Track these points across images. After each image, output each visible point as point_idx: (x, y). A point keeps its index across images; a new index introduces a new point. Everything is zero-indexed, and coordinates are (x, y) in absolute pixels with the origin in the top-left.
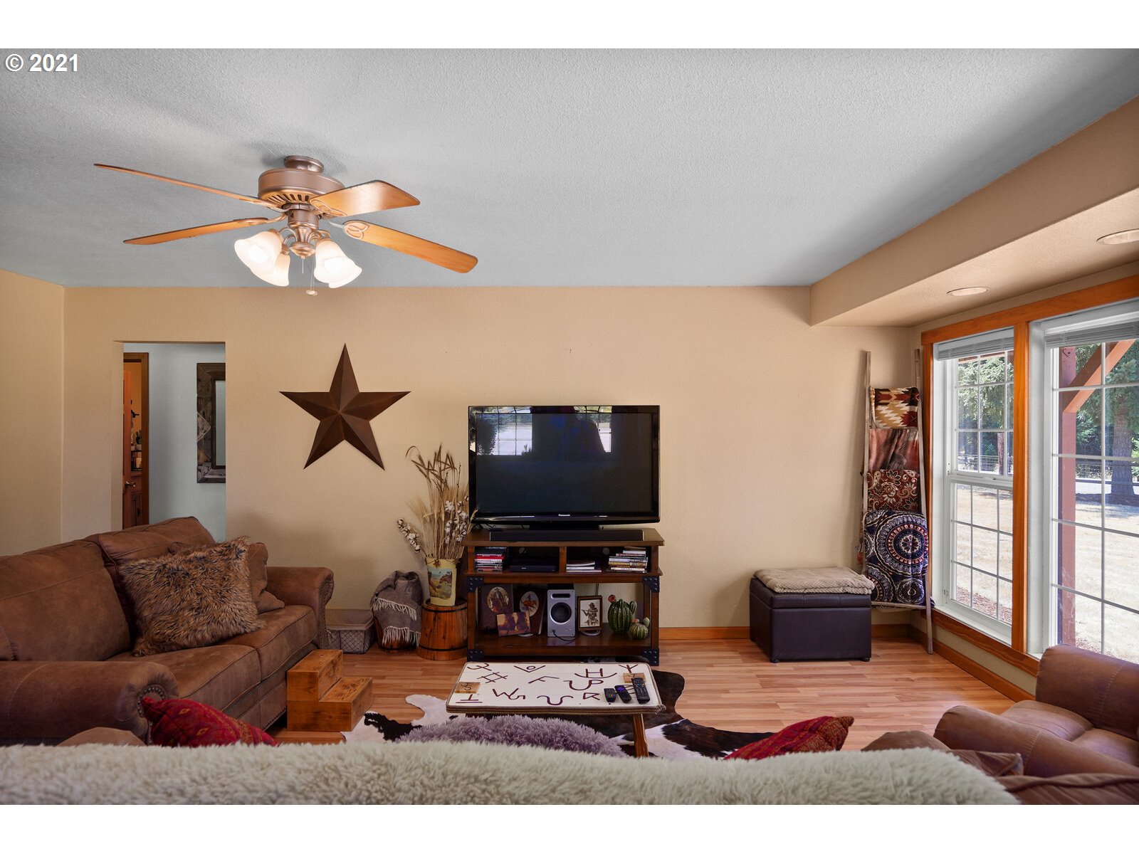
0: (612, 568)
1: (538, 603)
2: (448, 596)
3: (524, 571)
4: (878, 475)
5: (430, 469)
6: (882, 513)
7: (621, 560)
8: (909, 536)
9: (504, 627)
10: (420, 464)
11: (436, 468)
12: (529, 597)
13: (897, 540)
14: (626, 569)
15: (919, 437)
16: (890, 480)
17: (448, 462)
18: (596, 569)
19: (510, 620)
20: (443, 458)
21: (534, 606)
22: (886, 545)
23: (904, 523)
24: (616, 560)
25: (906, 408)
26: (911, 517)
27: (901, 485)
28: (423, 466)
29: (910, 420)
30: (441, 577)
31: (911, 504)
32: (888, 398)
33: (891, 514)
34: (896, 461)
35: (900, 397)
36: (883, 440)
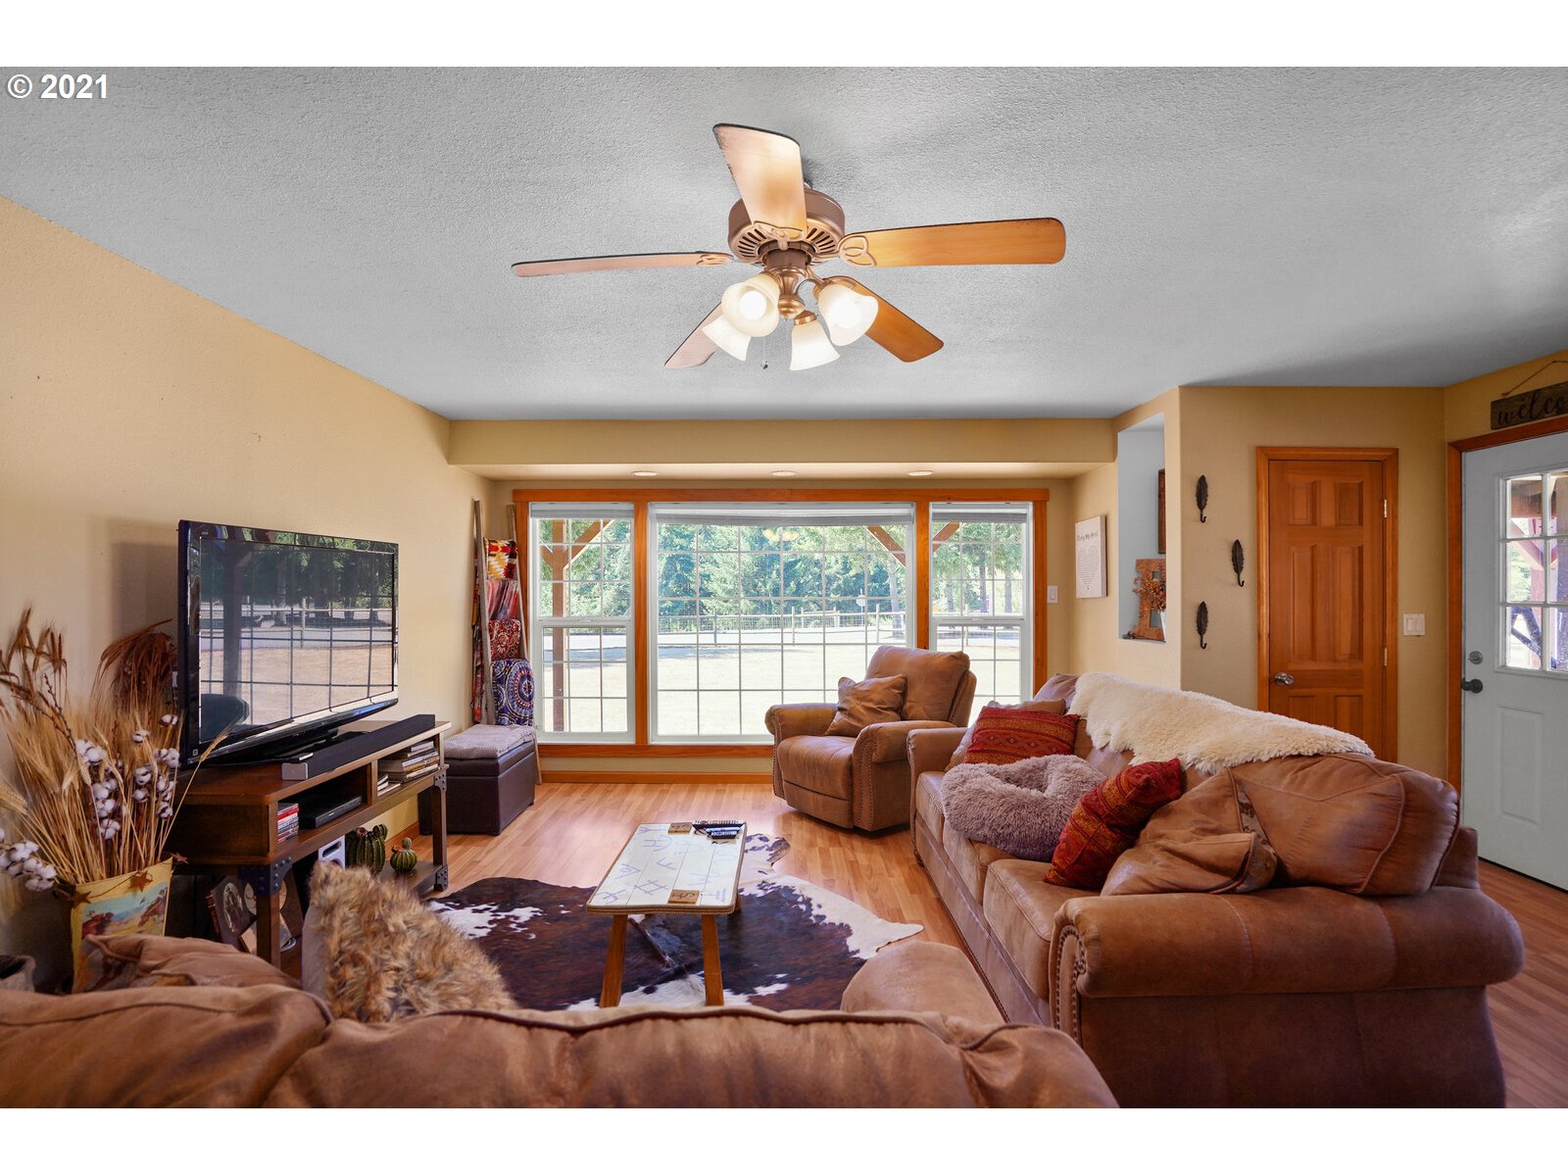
0: (408, 776)
6: (503, 663)
8: (526, 681)
13: (519, 687)
14: (422, 771)
15: (519, 589)
16: (505, 631)
18: (391, 784)
22: (513, 693)
23: (520, 670)
25: (506, 559)
26: (521, 663)
27: (511, 633)
29: (510, 571)
30: (145, 909)
31: (516, 651)
32: (496, 549)
33: (509, 663)
34: (503, 611)
35: (504, 549)
36: (496, 592)
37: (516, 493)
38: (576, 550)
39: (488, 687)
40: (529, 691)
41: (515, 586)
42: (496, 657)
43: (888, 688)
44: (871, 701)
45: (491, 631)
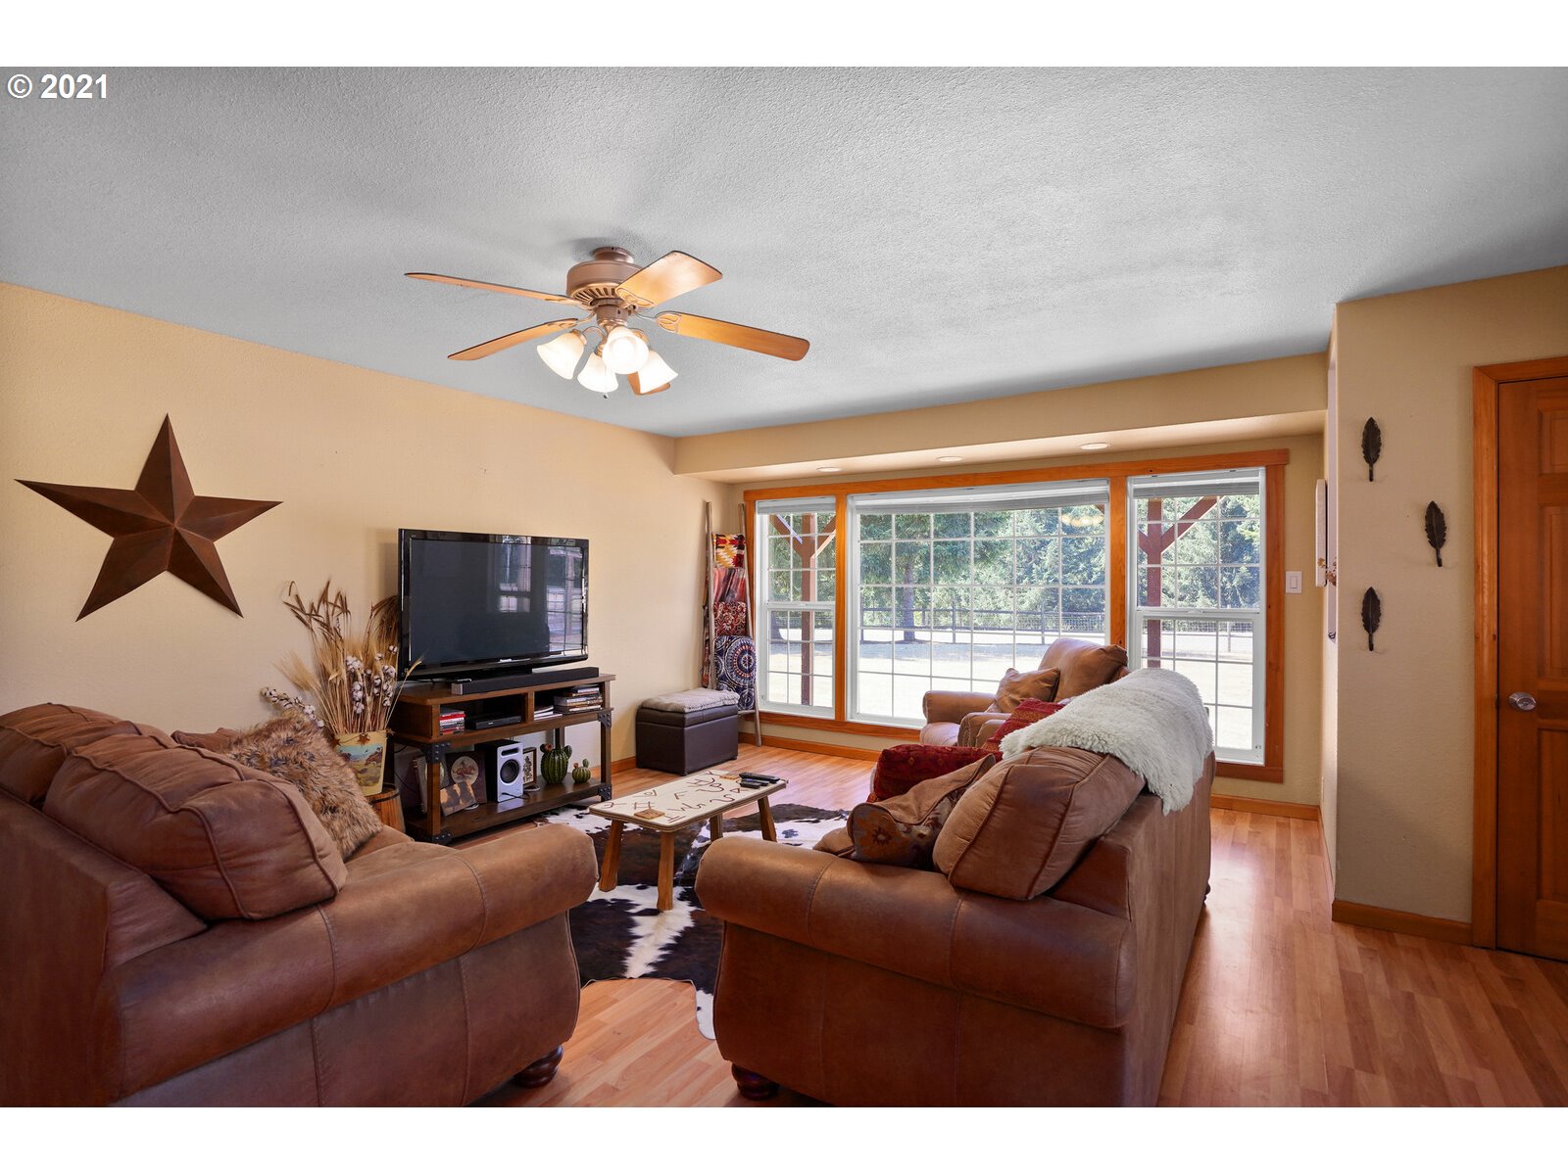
0: (571, 710)
1: (477, 768)
2: (376, 781)
3: (491, 727)
4: (721, 606)
5: (314, 613)
6: (725, 639)
7: (578, 700)
8: (746, 655)
9: (449, 804)
10: (297, 609)
11: (322, 612)
12: (463, 763)
13: (739, 659)
15: (746, 576)
16: (729, 611)
17: (339, 604)
18: (554, 713)
19: (453, 794)
20: (331, 598)
21: (472, 772)
22: (732, 664)
23: (742, 645)
24: (574, 700)
25: (735, 551)
26: (744, 640)
27: (736, 613)
28: (302, 610)
29: (738, 561)
30: (368, 757)
31: (742, 630)
32: (725, 542)
33: (731, 638)
34: (731, 594)
35: (732, 542)
36: (723, 578)
37: (746, 493)
38: (822, 540)
39: (711, 658)
40: (749, 664)
41: (743, 574)
42: (721, 633)
43: (1036, 681)
44: (1017, 693)
45: (715, 610)
